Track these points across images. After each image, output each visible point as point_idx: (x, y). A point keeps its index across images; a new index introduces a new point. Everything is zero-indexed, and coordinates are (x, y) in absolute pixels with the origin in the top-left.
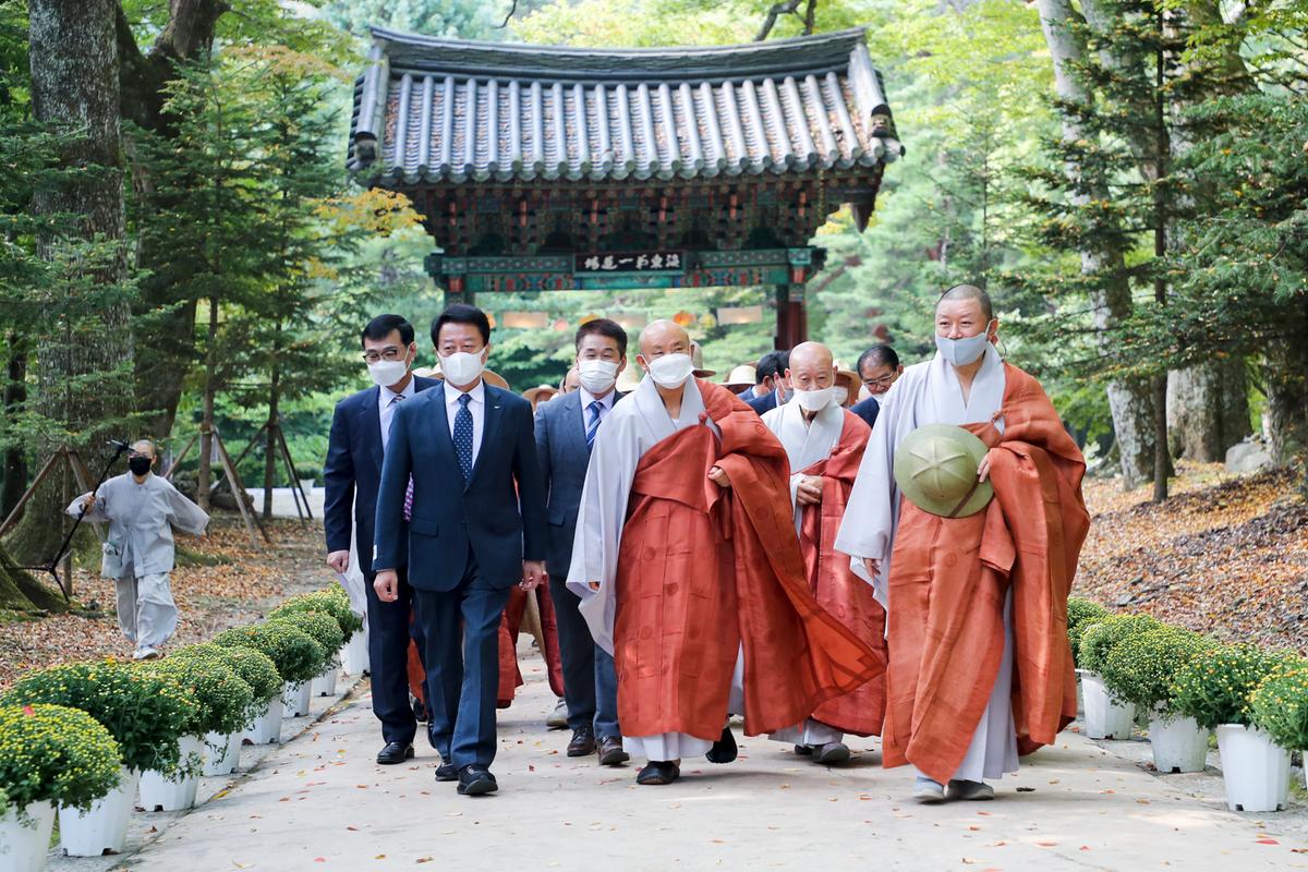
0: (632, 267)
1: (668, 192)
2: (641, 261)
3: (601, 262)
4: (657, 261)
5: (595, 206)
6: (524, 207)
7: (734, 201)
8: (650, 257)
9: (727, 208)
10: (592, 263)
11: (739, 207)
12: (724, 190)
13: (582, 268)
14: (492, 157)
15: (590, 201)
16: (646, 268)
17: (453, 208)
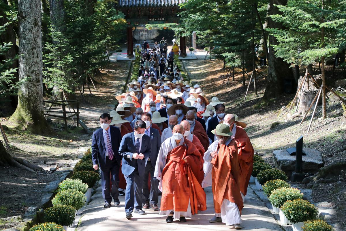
0: (157, 20)
1: (163, 9)
2: (158, 19)
3: (152, 19)
4: (161, 19)
5: (151, 11)
6: (140, 11)
7: (173, 10)
8: (160, 19)
9: (172, 11)
10: (151, 20)
11: (174, 11)
12: (171, 8)
13: (149, 20)
14: (135, 4)
15: (150, 10)
16: (159, 20)
17: (129, 11)
